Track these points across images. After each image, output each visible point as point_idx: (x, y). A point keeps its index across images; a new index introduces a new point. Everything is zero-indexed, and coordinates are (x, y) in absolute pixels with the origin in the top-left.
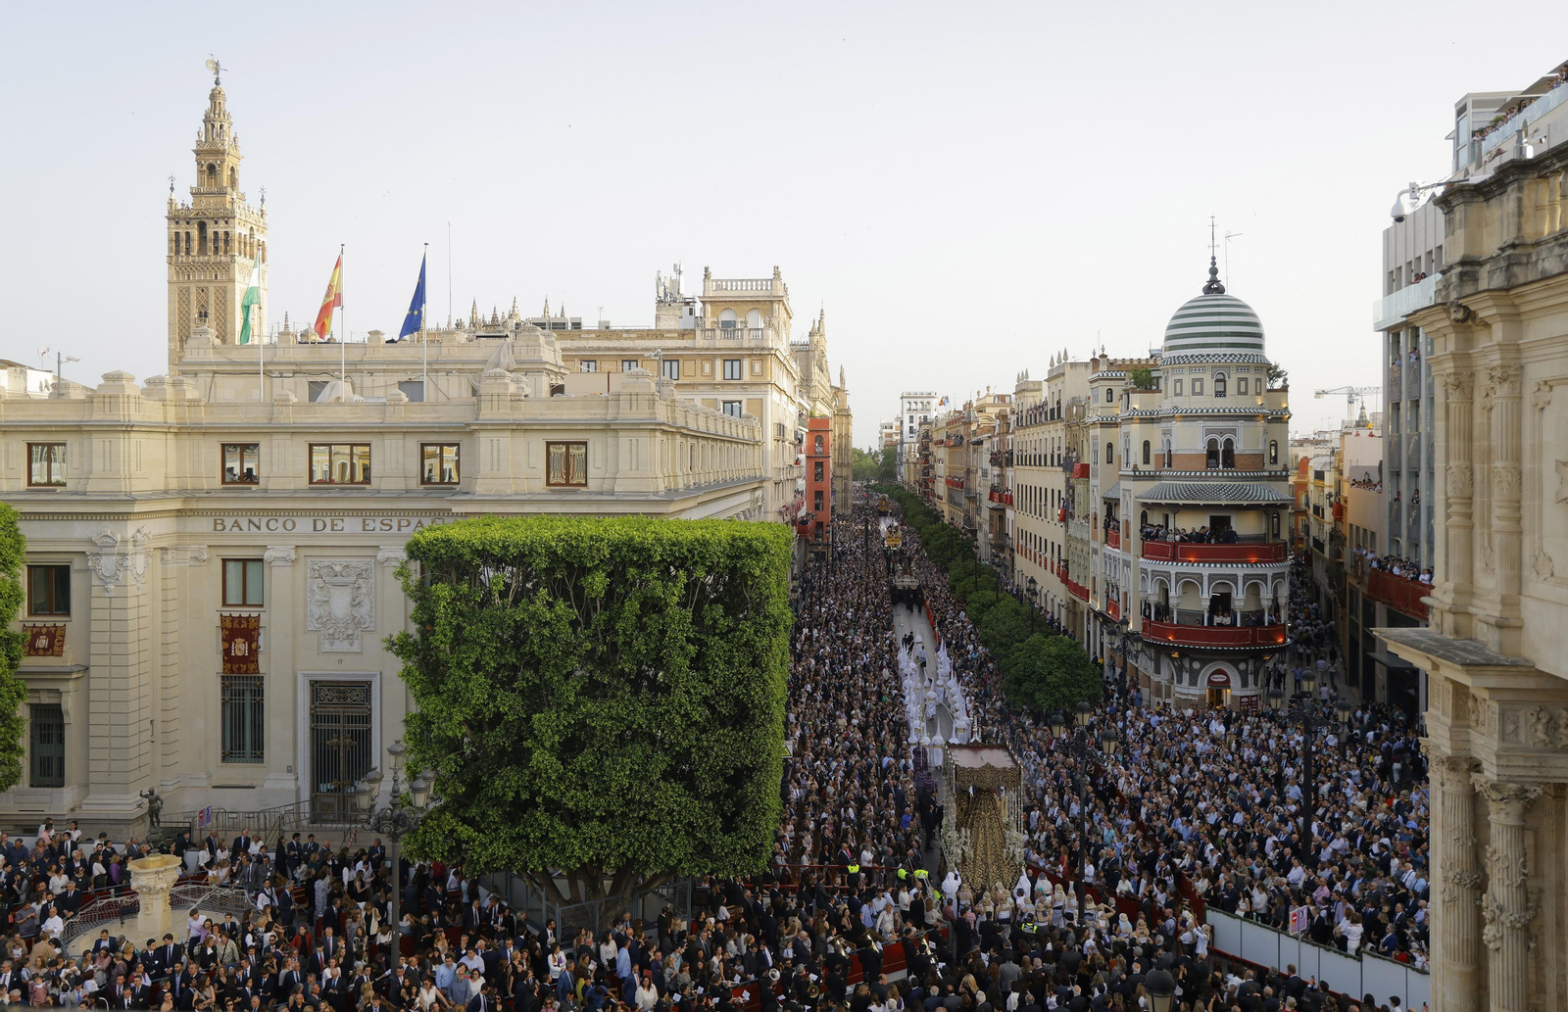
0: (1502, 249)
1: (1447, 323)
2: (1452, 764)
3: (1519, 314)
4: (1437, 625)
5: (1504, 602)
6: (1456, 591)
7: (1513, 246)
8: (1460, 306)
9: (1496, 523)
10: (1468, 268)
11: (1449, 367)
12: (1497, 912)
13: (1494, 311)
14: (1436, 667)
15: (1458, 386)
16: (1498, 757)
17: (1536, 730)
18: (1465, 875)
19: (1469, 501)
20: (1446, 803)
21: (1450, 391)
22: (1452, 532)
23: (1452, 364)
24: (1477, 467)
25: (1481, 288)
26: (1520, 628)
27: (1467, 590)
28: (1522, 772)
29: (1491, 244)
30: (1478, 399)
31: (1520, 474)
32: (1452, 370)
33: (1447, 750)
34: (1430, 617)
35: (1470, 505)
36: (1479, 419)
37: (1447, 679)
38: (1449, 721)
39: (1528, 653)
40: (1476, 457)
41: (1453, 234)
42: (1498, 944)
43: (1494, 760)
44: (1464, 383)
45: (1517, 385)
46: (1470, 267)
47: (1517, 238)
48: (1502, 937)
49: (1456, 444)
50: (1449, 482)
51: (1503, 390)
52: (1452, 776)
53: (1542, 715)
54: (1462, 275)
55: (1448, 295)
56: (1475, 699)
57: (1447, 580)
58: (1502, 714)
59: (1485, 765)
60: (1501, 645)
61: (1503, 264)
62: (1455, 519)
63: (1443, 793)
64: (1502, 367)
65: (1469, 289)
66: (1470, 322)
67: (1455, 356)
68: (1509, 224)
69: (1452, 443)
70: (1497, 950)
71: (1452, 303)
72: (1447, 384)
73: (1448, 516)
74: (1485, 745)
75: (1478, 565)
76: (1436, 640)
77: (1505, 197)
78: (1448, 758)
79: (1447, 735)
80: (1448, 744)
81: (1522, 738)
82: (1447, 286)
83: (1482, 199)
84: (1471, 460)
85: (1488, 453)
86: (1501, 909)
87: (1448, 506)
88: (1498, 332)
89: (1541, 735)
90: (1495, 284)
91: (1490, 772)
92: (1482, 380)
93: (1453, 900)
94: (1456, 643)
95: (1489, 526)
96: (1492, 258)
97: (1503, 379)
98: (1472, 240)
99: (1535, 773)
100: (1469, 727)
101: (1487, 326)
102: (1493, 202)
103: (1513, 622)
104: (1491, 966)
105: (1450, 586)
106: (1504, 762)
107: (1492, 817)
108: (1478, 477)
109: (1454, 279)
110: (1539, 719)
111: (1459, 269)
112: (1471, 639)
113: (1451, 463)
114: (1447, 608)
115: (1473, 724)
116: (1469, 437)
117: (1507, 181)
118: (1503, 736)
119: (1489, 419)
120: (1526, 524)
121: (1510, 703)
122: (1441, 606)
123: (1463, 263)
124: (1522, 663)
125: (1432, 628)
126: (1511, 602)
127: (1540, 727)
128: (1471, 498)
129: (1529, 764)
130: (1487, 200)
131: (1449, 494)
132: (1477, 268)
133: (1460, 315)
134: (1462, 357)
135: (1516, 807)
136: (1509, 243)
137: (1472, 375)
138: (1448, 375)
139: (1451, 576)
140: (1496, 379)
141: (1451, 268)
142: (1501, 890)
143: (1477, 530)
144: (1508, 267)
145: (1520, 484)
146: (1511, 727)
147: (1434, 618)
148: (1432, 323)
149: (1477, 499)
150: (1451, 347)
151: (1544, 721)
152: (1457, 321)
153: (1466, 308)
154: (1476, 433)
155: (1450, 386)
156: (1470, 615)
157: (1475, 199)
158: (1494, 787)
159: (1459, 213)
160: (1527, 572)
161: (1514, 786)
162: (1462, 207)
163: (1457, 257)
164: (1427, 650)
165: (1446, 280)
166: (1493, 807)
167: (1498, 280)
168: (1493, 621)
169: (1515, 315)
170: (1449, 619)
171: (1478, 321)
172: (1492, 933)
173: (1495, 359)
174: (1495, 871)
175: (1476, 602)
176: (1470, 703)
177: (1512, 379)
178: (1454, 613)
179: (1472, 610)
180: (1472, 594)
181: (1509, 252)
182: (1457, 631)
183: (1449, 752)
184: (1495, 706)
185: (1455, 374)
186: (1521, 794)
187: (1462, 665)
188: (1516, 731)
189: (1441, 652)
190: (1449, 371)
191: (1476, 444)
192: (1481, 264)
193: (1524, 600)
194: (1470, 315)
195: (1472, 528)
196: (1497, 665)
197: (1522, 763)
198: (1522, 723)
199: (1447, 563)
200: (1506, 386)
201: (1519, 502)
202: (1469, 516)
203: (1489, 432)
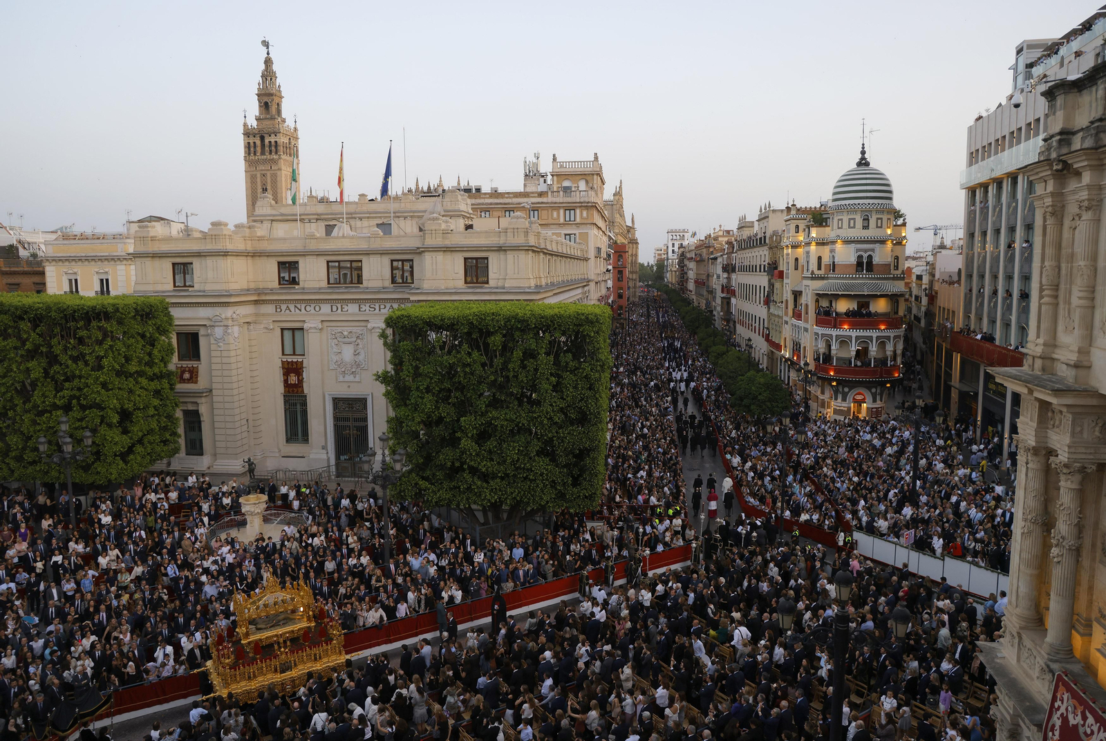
0: (1092, 123)
1: (1049, 172)
2: (1036, 451)
3: (1102, 165)
4: (1029, 366)
5: (1080, 351)
6: (1044, 345)
7: (1101, 120)
8: (1060, 161)
9: (1075, 301)
10: (1064, 137)
11: (1048, 201)
12: (1061, 540)
13: (1085, 163)
14: (1031, 392)
15: (1053, 214)
16: (1069, 447)
17: (1094, 431)
18: (1038, 518)
19: (1056, 287)
20: (1029, 474)
21: (1048, 217)
22: (1043, 308)
23: (1050, 200)
24: (1063, 266)
25: (1073, 149)
26: (1090, 367)
27: (1052, 344)
28: (1084, 456)
29: (1082, 119)
30: (1067, 223)
31: (1096, 269)
32: (1051, 203)
33: (1032, 442)
34: (1025, 361)
35: (1057, 290)
36: (1066, 234)
37: (1037, 399)
38: (1035, 425)
39: (1094, 383)
40: (1063, 260)
41: (1054, 114)
42: (1060, 559)
43: (1066, 449)
44: (1058, 212)
45: (1098, 212)
46: (1066, 135)
47: (1104, 114)
48: (1062, 555)
49: (1049, 251)
50: (1044, 276)
51: (1087, 216)
52: (1034, 458)
53: (1099, 421)
54: (1060, 141)
55: (1049, 154)
56: (1053, 412)
57: (1038, 337)
58: (1073, 421)
59: (1059, 452)
60: (1076, 378)
61: (1093, 132)
62: (1045, 300)
63: (1027, 468)
64: (1088, 200)
65: (1065, 150)
66: (1065, 172)
67: (1052, 194)
68: (1097, 105)
69: (1047, 251)
70: (1059, 562)
71: (1055, 159)
72: (1046, 212)
73: (1041, 297)
74: (1060, 440)
75: (1060, 328)
76: (1030, 375)
77: (1094, 89)
78: (1033, 447)
79: (1034, 433)
80: (1034, 439)
81: (1085, 436)
82: (1049, 149)
83: (1076, 90)
84: (1059, 261)
85: (1072, 256)
86: (1063, 538)
87: (1041, 290)
88: (1087, 178)
89: (1097, 434)
90: (1087, 145)
91: (1063, 457)
92: (1072, 209)
93: (1030, 532)
94: (1043, 377)
95: (1070, 304)
96: (1082, 129)
97: (1088, 209)
98: (1067, 118)
99: (1092, 457)
100: (1048, 428)
101: (1078, 174)
102: (1085, 92)
103: (1086, 364)
104: (1054, 572)
105: (1041, 341)
106: (1073, 450)
107: (1062, 483)
108: (1063, 272)
109: (1054, 144)
110: (1097, 424)
111: (1058, 137)
112: (1052, 374)
113: (1046, 264)
114: (1039, 355)
115: (1051, 427)
116: (1059, 246)
117: (1097, 77)
118: (1073, 434)
119: (1074, 235)
120: (1098, 302)
121: (1079, 413)
122: (1034, 354)
123: (1061, 133)
124: (1090, 389)
125: (1025, 368)
126: (1084, 351)
127: (1097, 429)
128: (1058, 286)
129: (1088, 451)
130: (1080, 91)
131: (1043, 283)
132: (1071, 136)
133: (1059, 167)
134: (1058, 196)
135: (1078, 477)
136: (1097, 118)
137: (1063, 206)
138: (1047, 207)
139: (1041, 335)
140: (1083, 208)
141: (1052, 136)
142: (1063, 527)
143: (1061, 306)
144: (1097, 134)
145: (1095, 276)
146: (1079, 429)
147: (1027, 362)
148: (1037, 173)
149: (1062, 286)
150: (1050, 188)
151: (1100, 425)
152: (1057, 170)
153: (1065, 162)
154: (1064, 244)
155: (1048, 214)
156: (1053, 359)
157: (1072, 91)
158: (1066, 466)
159: (1060, 101)
160: (1096, 332)
161: (1078, 465)
162: (1063, 96)
163: (1057, 130)
164: (1026, 381)
165: (1048, 145)
166: (1062, 477)
167: (1089, 143)
168: (1072, 363)
169: (1098, 165)
170: (1038, 363)
171: (1071, 170)
172: (1056, 553)
173: (1084, 195)
174: (1061, 516)
175: (1057, 351)
176: (1050, 414)
177: (1094, 208)
178: (1043, 358)
179: (1055, 356)
180: (1055, 346)
181: (1096, 125)
182: (1043, 369)
183: (1034, 444)
184: (1070, 417)
185: (1052, 206)
186: (1082, 470)
187: (1052, 391)
188: (1081, 432)
189: (1036, 382)
190: (1048, 204)
191: (1063, 252)
192: (1074, 133)
193: (1093, 350)
194: (1066, 166)
195: (1057, 304)
196: (1074, 391)
197: (1084, 451)
198: (1086, 426)
199: (1039, 327)
200: (1090, 213)
201: (1094, 287)
202: (1056, 297)
203: (1073, 244)
